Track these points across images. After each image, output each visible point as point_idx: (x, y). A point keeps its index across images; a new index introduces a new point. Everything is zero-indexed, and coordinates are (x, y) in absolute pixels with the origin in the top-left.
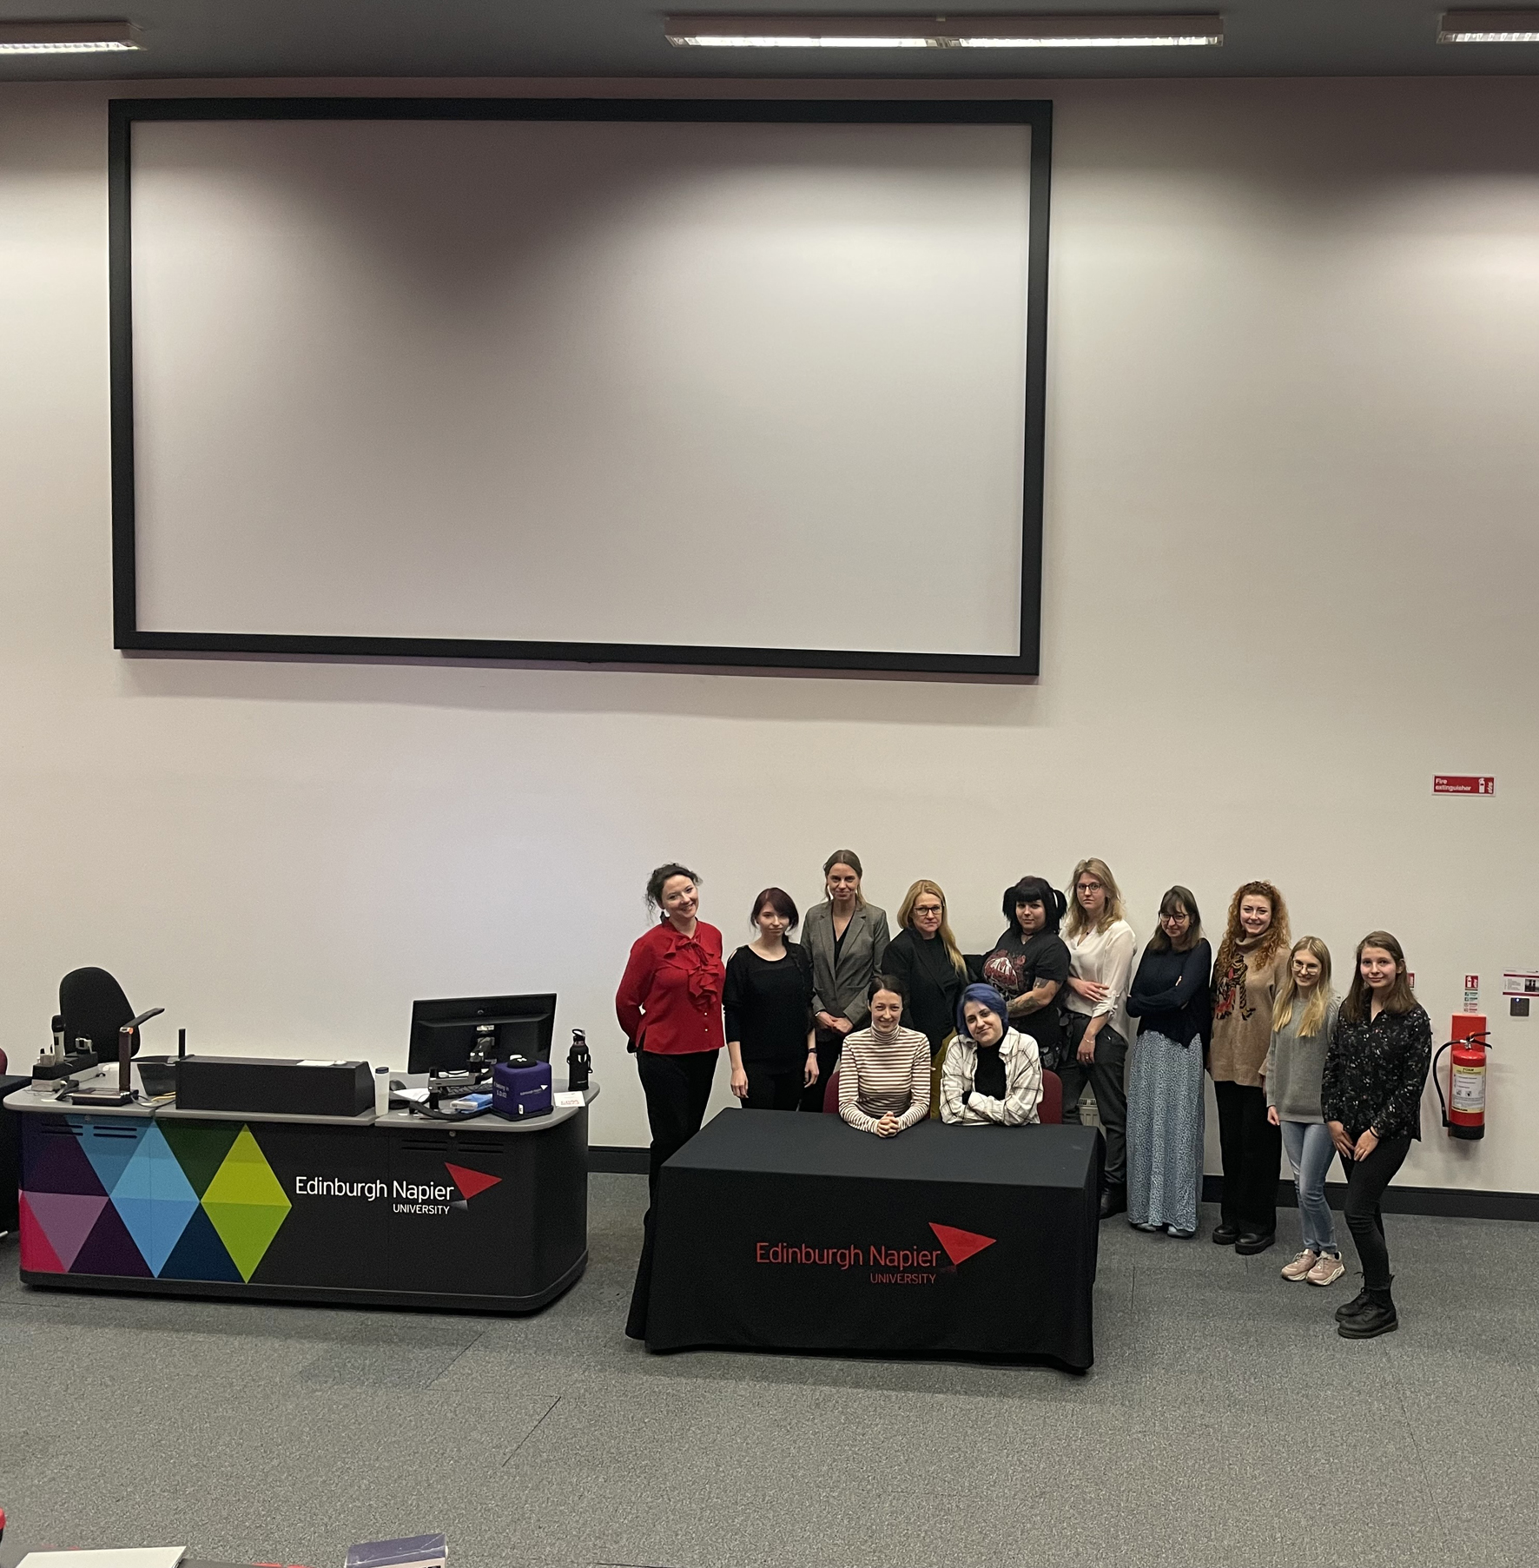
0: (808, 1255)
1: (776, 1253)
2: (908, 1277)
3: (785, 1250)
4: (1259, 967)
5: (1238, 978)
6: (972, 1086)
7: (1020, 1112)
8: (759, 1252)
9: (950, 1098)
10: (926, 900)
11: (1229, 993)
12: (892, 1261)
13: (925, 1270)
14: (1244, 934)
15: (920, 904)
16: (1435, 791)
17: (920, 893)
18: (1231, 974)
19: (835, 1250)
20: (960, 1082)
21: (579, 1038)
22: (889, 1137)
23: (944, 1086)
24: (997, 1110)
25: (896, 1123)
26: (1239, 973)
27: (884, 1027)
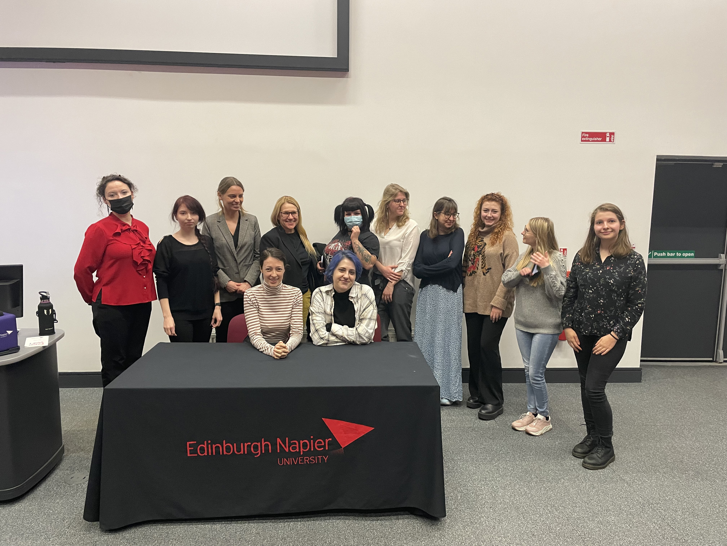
0: (228, 448)
1: (202, 449)
2: (307, 459)
3: (210, 446)
4: (493, 244)
5: (480, 251)
6: (332, 319)
7: (367, 335)
8: (188, 449)
9: (318, 328)
10: (287, 208)
11: (475, 260)
12: (294, 448)
13: (320, 453)
14: (484, 226)
15: (284, 210)
16: (582, 141)
17: (283, 204)
18: (476, 249)
19: (250, 444)
20: (323, 317)
21: (44, 298)
22: (281, 358)
23: (312, 320)
24: (352, 334)
25: (285, 347)
26: (481, 247)
27: (272, 283)
